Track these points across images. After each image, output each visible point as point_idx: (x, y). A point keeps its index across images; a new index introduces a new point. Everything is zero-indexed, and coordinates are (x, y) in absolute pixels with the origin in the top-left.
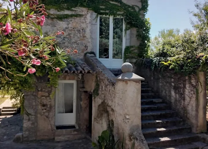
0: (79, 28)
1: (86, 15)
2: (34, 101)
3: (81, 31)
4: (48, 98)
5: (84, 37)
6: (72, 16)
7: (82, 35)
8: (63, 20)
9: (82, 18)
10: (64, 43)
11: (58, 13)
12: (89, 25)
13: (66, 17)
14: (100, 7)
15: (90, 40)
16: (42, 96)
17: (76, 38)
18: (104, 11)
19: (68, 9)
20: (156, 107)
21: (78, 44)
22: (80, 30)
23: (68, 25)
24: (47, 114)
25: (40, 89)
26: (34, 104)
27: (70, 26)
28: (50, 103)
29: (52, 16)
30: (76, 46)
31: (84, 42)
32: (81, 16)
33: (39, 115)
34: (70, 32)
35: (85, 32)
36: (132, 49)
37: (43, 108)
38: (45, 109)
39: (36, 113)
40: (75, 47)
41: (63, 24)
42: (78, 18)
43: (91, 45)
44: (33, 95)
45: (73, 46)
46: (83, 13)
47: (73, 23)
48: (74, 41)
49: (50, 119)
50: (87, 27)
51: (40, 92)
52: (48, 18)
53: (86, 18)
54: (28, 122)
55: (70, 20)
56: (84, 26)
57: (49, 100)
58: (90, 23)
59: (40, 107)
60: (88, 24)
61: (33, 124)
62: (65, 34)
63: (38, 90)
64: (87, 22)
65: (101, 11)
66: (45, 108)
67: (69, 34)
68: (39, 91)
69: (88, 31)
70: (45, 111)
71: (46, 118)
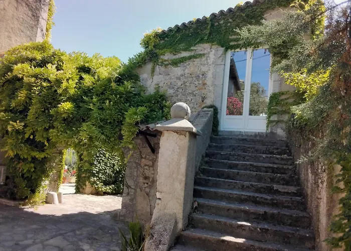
0: (198, 72)
1: (209, 53)
2: (136, 170)
3: (201, 76)
4: (151, 169)
5: (204, 84)
6: (190, 58)
7: (200, 82)
8: (179, 65)
9: (204, 59)
10: (177, 96)
11: (174, 57)
12: (212, 68)
13: (183, 60)
14: (230, 37)
15: (211, 88)
16: (146, 165)
17: (193, 86)
18: (236, 43)
19: (185, 50)
20: (269, 198)
21: (195, 96)
22: (199, 76)
23: (184, 71)
24: (147, 190)
25: (144, 156)
26: (135, 174)
27: (187, 71)
28: (152, 176)
29: (166, 63)
30: (192, 98)
31: (203, 91)
32: (201, 56)
33: (138, 190)
34: (186, 80)
35: (206, 77)
36: (283, 97)
37: (145, 181)
38: (147, 184)
39: (136, 186)
40: (190, 100)
41: (177, 71)
42: (198, 60)
43: (212, 96)
44: (135, 162)
45: (188, 98)
46: (206, 52)
47: (191, 67)
48: (190, 92)
49: (151, 198)
50: (209, 70)
51: (143, 160)
52: (162, 65)
53: (208, 58)
54: (127, 197)
55: (187, 63)
56: (204, 69)
57: (153, 172)
58: (213, 63)
59: (141, 180)
60: (210, 65)
61: (132, 200)
62: (179, 84)
63: (141, 156)
64: (209, 63)
65: (232, 43)
66: (147, 181)
67: (184, 83)
68: (142, 158)
69: (210, 75)
70: (146, 185)
71: (146, 194)
